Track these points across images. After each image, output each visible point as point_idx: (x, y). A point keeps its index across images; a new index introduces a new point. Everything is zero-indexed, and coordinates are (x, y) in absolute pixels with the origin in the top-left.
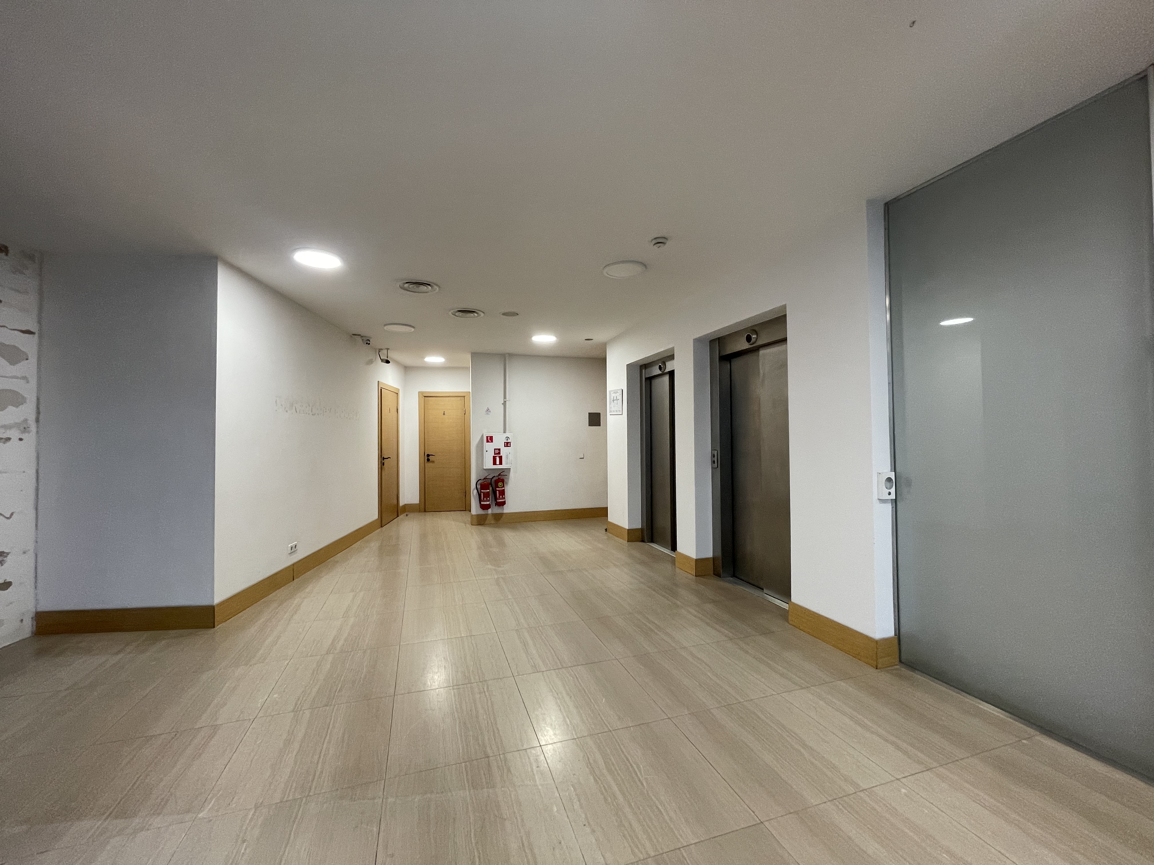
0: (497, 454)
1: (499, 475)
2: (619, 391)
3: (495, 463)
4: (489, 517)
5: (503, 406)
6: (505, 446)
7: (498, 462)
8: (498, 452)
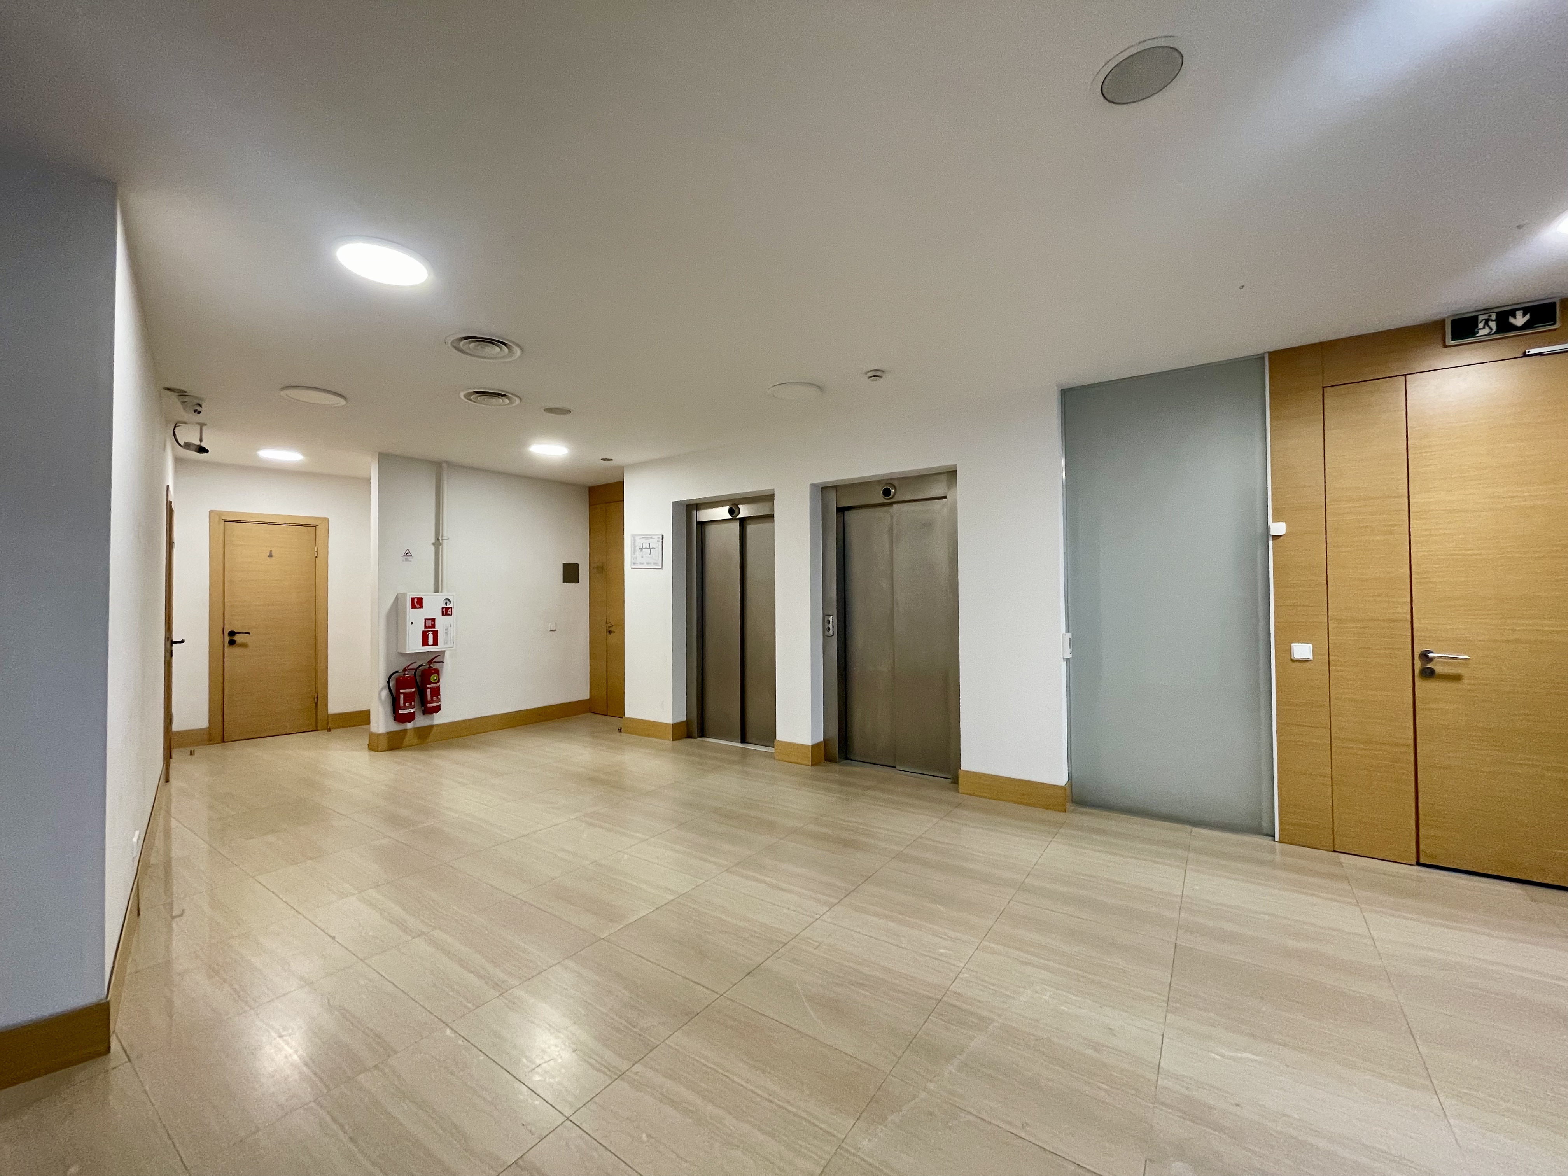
0: (429, 627)
1: (431, 662)
2: (656, 537)
3: (425, 643)
4: (410, 735)
5: (433, 548)
6: (443, 615)
7: (431, 641)
8: (431, 623)
